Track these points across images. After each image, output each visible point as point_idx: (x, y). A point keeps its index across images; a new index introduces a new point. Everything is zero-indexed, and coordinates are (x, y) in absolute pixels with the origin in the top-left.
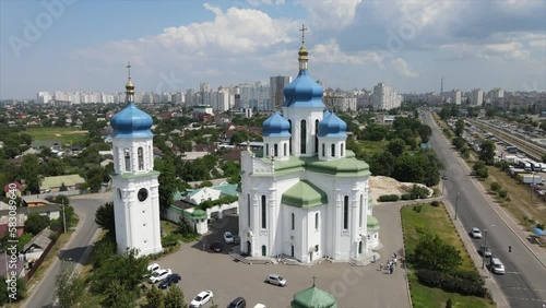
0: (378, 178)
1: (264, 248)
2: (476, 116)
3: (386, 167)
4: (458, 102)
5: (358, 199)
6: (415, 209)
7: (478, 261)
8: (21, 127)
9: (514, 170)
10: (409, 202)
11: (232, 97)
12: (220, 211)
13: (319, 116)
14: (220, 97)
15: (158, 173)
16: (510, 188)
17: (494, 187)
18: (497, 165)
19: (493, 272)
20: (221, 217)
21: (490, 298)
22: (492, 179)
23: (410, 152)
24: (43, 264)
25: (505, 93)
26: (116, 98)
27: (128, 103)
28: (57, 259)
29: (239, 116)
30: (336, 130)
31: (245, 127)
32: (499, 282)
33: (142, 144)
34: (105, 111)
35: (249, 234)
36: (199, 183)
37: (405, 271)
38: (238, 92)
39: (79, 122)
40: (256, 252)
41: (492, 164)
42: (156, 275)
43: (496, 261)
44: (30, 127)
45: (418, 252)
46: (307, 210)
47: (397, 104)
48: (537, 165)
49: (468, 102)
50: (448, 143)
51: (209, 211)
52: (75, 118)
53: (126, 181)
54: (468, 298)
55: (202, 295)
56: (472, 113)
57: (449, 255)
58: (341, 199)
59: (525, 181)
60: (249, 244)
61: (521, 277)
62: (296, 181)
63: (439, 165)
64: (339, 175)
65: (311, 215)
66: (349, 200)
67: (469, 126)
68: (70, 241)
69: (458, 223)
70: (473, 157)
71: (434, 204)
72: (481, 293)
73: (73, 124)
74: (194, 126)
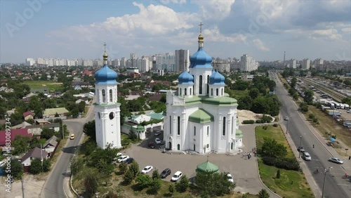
0: (242, 111)
1: (179, 145)
2: (305, 75)
3: (247, 105)
4: (294, 67)
5: (231, 119)
6: (263, 128)
7: (297, 154)
8: (20, 80)
9: (324, 107)
10: (261, 125)
11: (151, 62)
12: (152, 127)
13: (209, 73)
14: (143, 63)
15: (120, 104)
16: (320, 117)
17: (311, 116)
18: (315, 105)
19: (304, 159)
20: (152, 131)
21: (301, 171)
22: (310, 112)
23: (262, 97)
24: (55, 154)
25: (324, 61)
26: (76, 63)
27: (104, 65)
28: (62, 152)
29: (156, 74)
30: (219, 81)
31: (160, 82)
32: (307, 164)
33: (112, 88)
34: (71, 71)
35: (170, 138)
36: (137, 113)
37: (256, 158)
38: (155, 59)
39: (55, 78)
40: (174, 148)
41: (312, 104)
42: (121, 158)
43: (307, 154)
44: (25, 80)
45: (263, 148)
46: (203, 124)
47: (256, 68)
48: (338, 104)
49: (301, 67)
50: (286, 91)
51: (146, 127)
52: (52, 75)
53: (103, 108)
54: (290, 171)
55: (147, 167)
56: (302, 74)
57: (280, 149)
58: (221, 119)
59: (330, 114)
60: (170, 143)
61: (321, 163)
62: (197, 109)
63: (279, 104)
64: (220, 105)
65: (205, 127)
66: (226, 119)
67: (300, 81)
68: (67, 143)
69: (288, 136)
70: (300, 100)
71: (275, 126)
72: (297, 168)
73: (52, 79)
74: (128, 80)
